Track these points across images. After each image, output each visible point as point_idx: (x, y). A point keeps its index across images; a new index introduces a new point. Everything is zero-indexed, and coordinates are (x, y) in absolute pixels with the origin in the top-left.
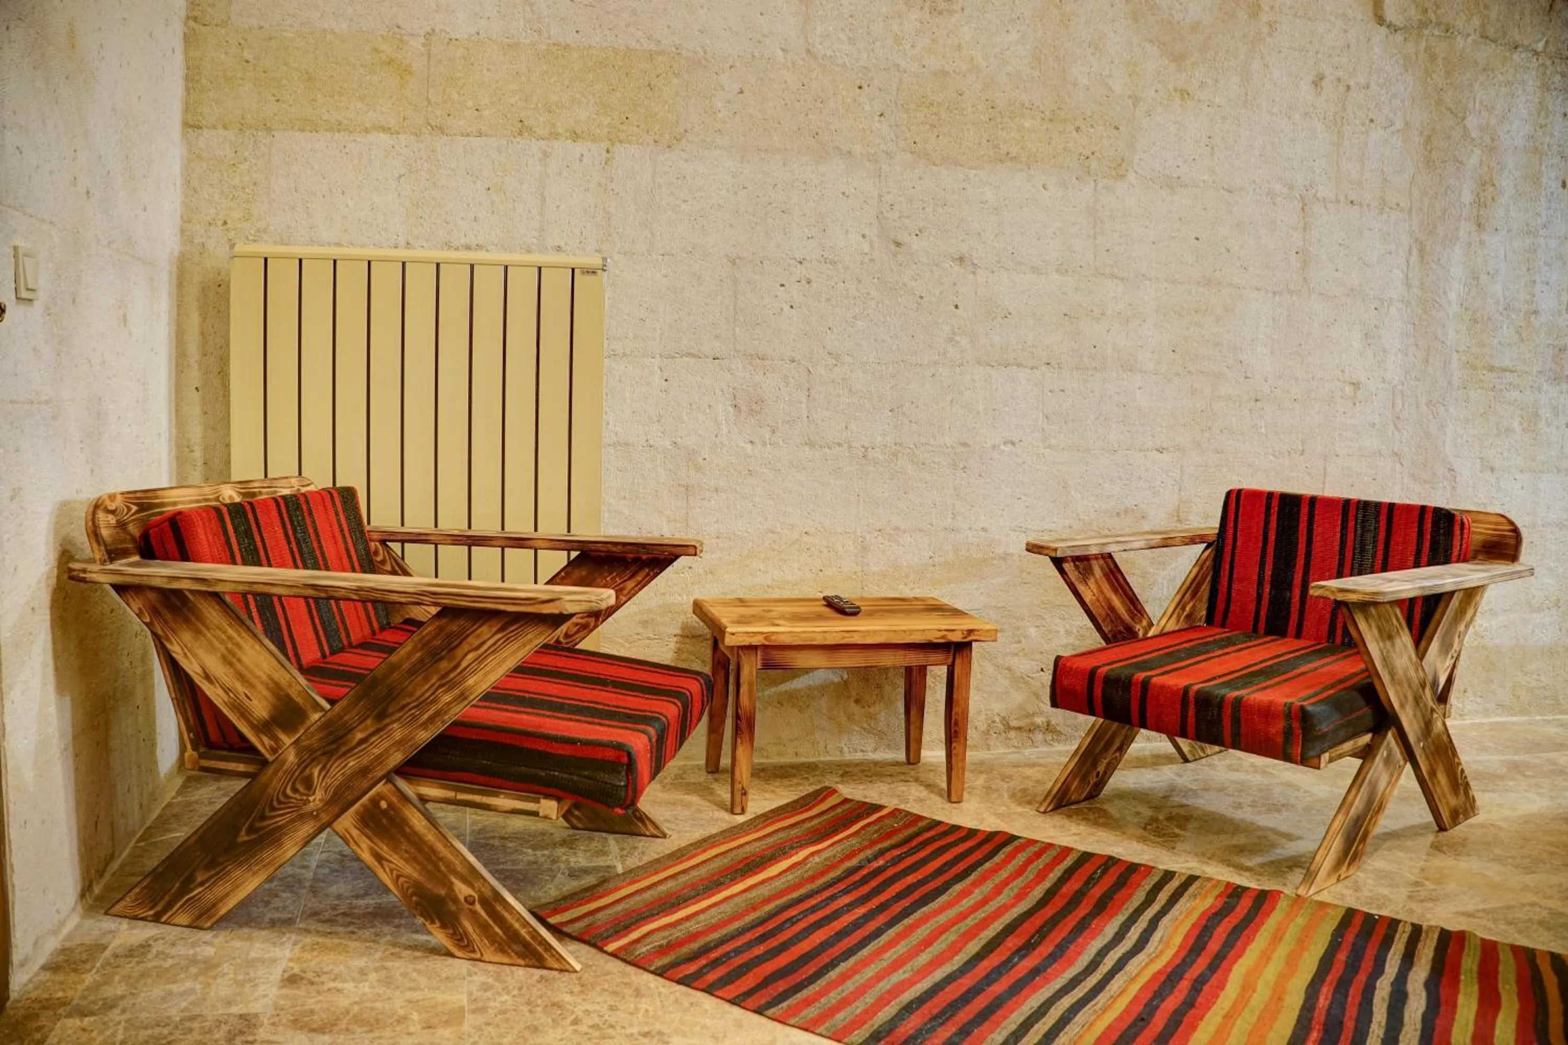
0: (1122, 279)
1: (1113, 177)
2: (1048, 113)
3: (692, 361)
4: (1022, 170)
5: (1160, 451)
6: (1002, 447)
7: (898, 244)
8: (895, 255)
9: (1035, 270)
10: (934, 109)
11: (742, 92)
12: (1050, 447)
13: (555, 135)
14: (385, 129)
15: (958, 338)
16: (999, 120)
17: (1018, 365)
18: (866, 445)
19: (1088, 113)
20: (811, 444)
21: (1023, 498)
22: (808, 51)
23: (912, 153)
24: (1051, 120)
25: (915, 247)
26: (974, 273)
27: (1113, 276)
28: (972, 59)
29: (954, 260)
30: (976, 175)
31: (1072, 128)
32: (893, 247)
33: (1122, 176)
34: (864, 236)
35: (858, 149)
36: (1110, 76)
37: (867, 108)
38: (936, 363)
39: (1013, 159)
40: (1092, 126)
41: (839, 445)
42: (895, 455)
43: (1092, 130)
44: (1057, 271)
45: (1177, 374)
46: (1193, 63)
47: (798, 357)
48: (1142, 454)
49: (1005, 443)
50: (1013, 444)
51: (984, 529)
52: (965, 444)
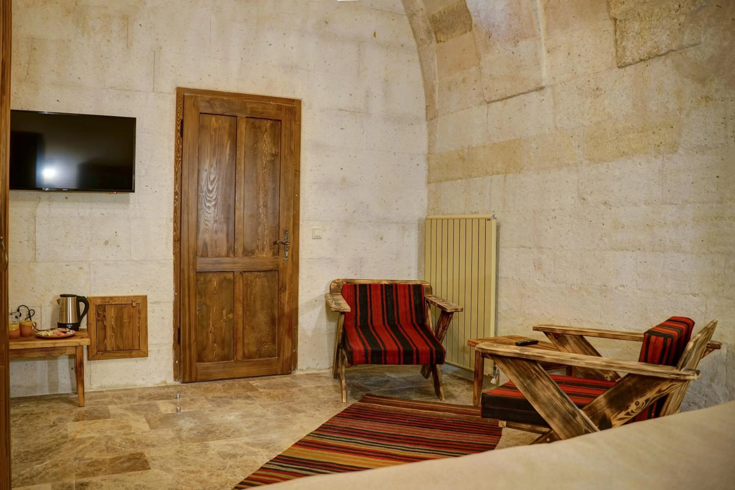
0: (676, 204)
1: (671, 152)
2: (640, 129)
3: (523, 249)
4: (629, 158)
5: (695, 295)
6: (620, 288)
7: (584, 199)
8: (583, 204)
9: (635, 204)
10: (596, 139)
11: (537, 148)
12: (640, 289)
13: (493, 174)
14: (460, 178)
15: (604, 238)
16: (620, 137)
17: (627, 250)
18: (571, 283)
19: (658, 124)
20: (554, 282)
21: (628, 313)
22: (555, 127)
23: (589, 160)
24: (642, 132)
25: (589, 200)
26: (610, 209)
27: (671, 204)
28: (609, 113)
29: (603, 204)
30: (612, 165)
31: (651, 133)
32: (582, 201)
33: (676, 151)
34: (573, 198)
35: (571, 162)
36: (668, 102)
37: (574, 144)
38: (595, 249)
39: (626, 154)
40: (660, 129)
41: (563, 282)
42: (580, 288)
43: (660, 132)
44: (645, 204)
45: (704, 254)
46: (711, 80)
47: (552, 247)
48: (684, 296)
49: (621, 286)
50: (624, 286)
51: (612, 325)
52: (605, 286)
